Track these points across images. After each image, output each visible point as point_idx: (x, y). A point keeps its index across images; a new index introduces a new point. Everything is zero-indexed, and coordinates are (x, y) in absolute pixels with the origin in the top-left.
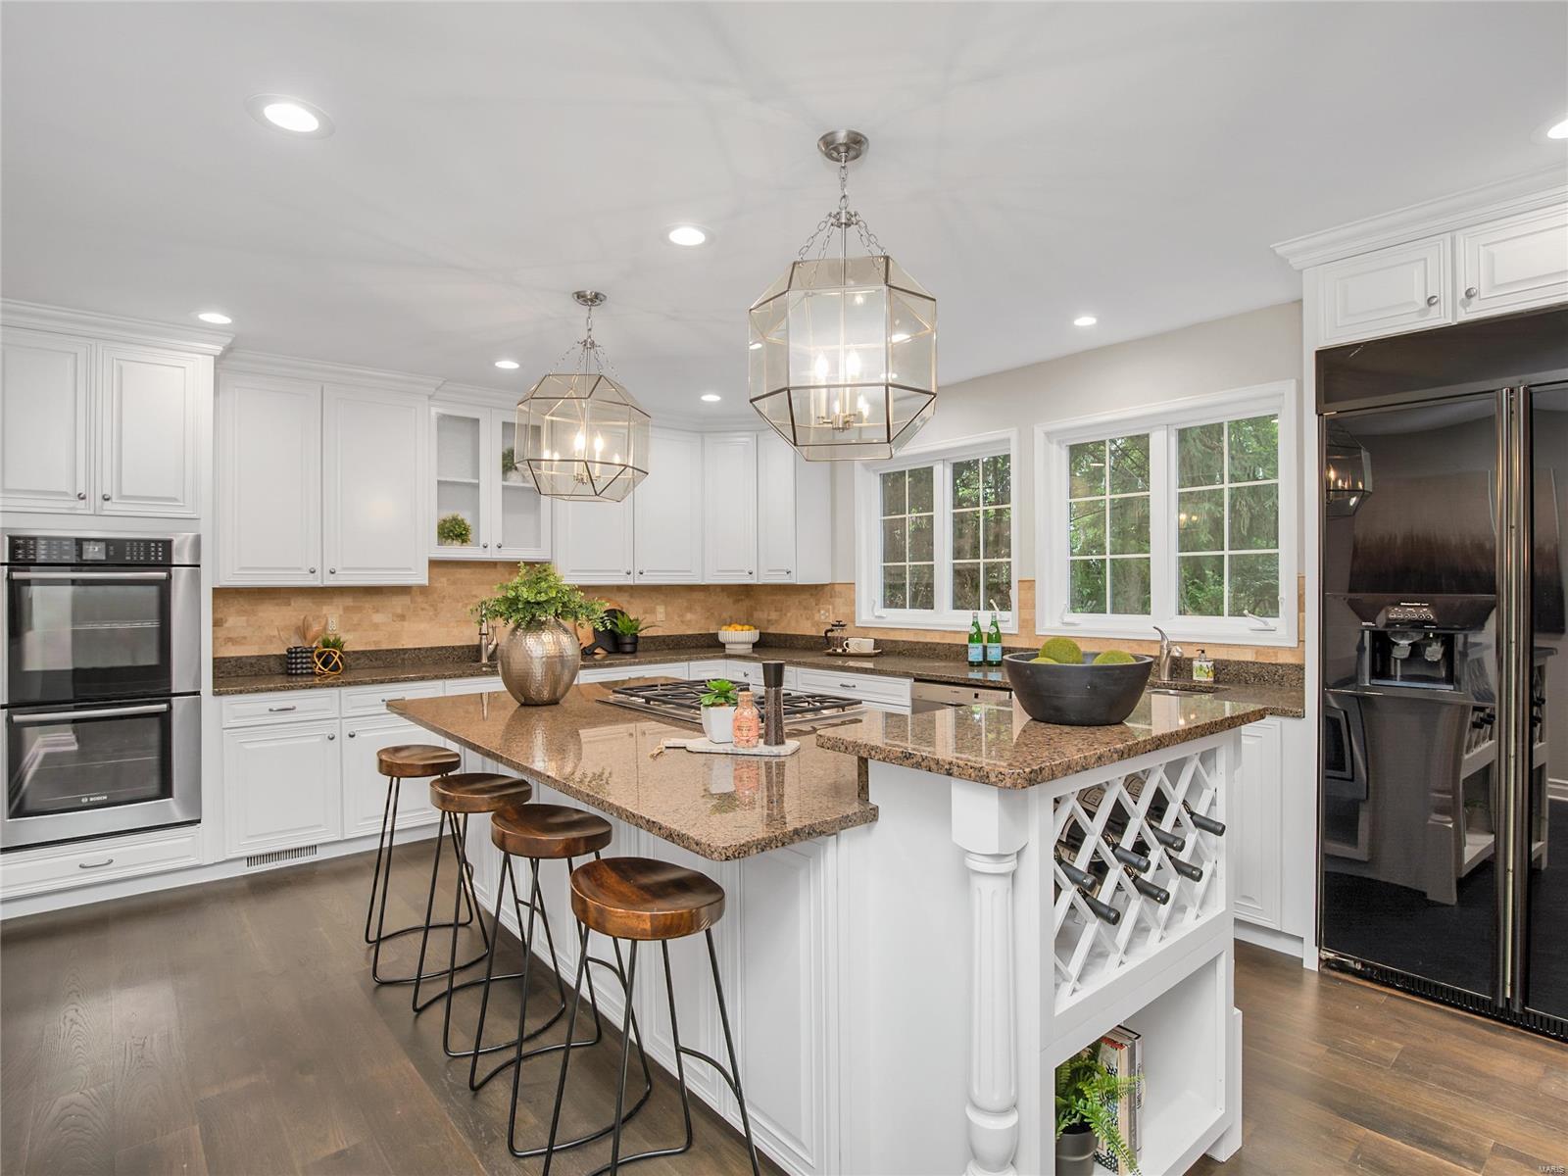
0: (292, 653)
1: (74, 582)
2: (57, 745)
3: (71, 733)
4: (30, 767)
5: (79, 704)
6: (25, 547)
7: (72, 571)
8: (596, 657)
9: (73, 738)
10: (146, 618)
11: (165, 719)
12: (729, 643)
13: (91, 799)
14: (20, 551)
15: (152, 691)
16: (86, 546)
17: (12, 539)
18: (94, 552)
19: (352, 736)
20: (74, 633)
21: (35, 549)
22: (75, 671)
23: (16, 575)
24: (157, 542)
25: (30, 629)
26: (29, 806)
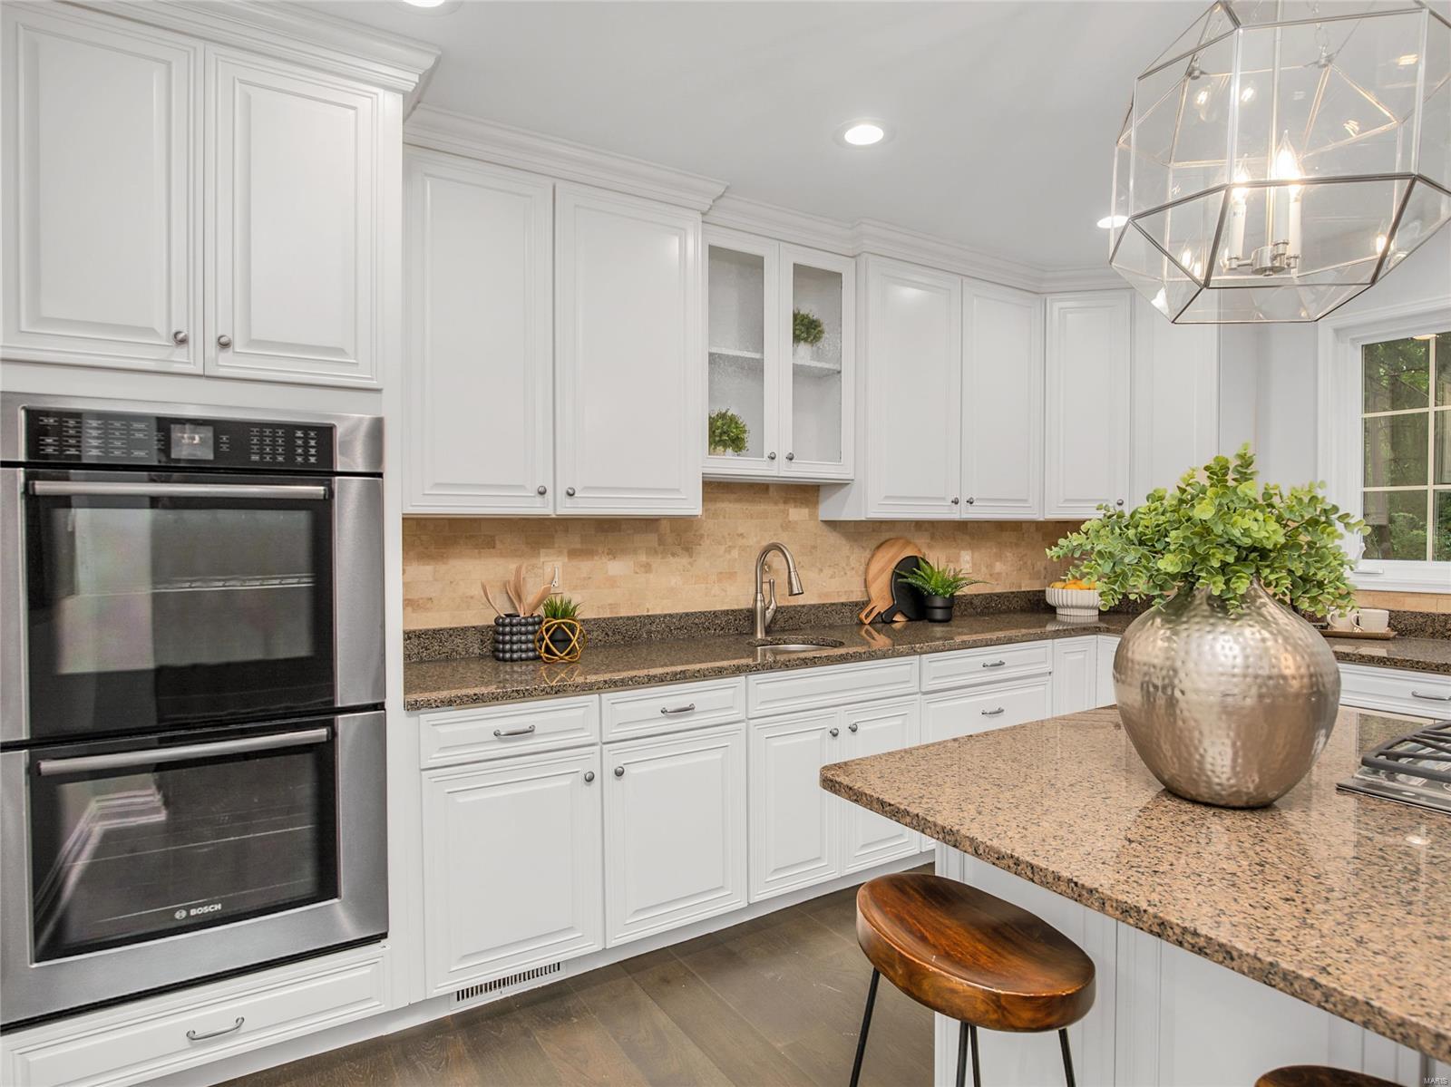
0: (504, 625)
1: (155, 502)
2: (127, 814)
3: (153, 789)
4: (76, 858)
5: (168, 734)
6: (59, 431)
7: (152, 480)
8: (894, 626)
9: (156, 799)
10: (288, 570)
11: (323, 755)
12: (1060, 607)
13: (193, 912)
14: (49, 441)
15: (302, 706)
16: (176, 433)
17: (34, 416)
18: (191, 445)
19: (619, 774)
20: (157, 599)
21: (78, 437)
22: (160, 671)
23: (41, 487)
24: (306, 428)
25: (72, 591)
26: (74, 934)
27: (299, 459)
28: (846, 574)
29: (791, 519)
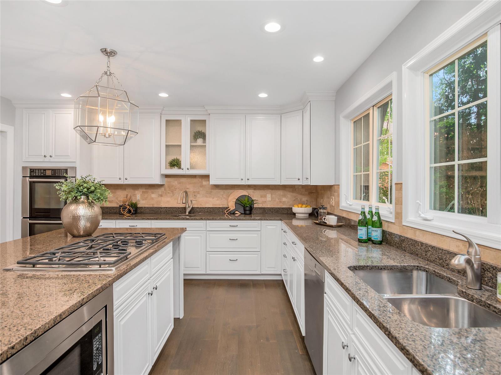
6: (33, 172)
8: (237, 215)
12: (296, 213)
16: (47, 171)
17: (31, 170)
18: (49, 173)
23: (31, 180)
24: (64, 169)
27: (57, 175)
28: (222, 199)
29: (203, 184)
